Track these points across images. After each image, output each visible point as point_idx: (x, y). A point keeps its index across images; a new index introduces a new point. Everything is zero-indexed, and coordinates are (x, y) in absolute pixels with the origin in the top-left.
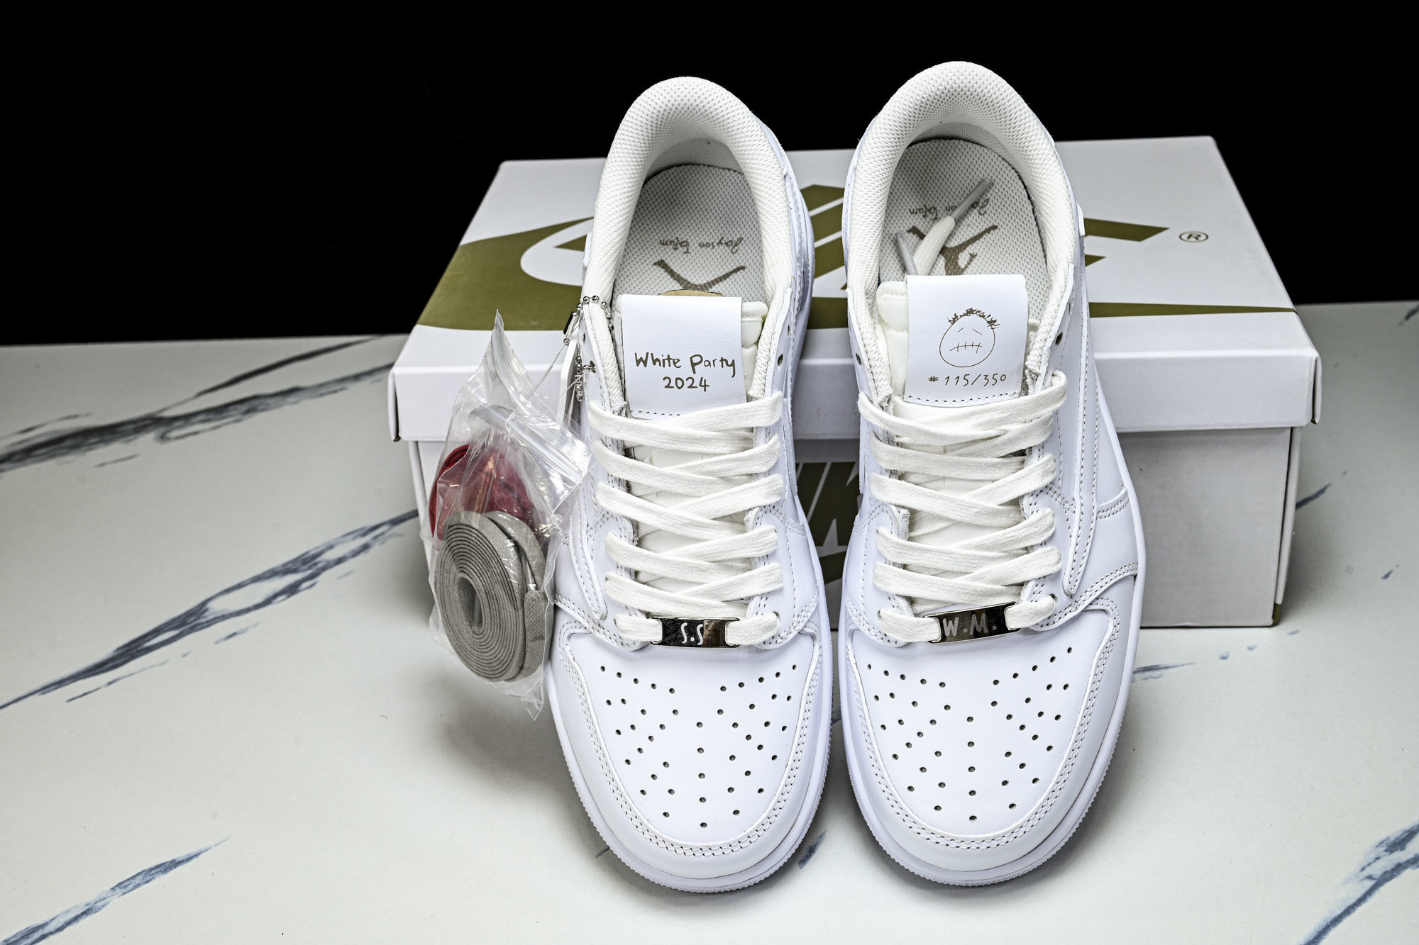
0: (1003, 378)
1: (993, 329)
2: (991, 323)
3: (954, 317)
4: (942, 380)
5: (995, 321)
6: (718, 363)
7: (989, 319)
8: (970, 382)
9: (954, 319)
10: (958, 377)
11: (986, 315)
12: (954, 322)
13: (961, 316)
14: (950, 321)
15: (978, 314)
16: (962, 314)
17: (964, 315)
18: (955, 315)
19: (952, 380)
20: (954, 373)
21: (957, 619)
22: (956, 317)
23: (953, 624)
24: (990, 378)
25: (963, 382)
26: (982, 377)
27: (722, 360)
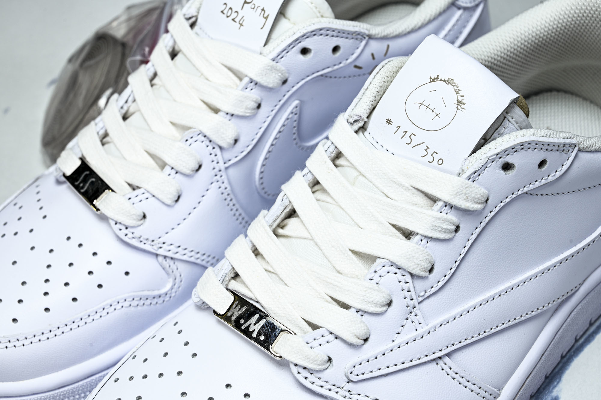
0: (440, 162)
1: (458, 109)
2: (459, 103)
3: (436, 77)
4: (394, 127)
5: (464, 104)
6: (259, 10)
7: (460, 99)
8: (413, 144)
9: (435, 79)
10: (406, 132)
11: (461, 93)
12: (433, 81)
13: (441, 80)
14: (431, 78)
15: (455, 88)
16: (443, 79)
17: (444, 81)
18: (438, 76)
19: (401, 132)
20: (406, 126)
21: (245, 308)
22: (437, 78)
23: (240, 309)
24: (430, 152)
25: (407, 139)
26: (423, 147)
27: (263, 10)
